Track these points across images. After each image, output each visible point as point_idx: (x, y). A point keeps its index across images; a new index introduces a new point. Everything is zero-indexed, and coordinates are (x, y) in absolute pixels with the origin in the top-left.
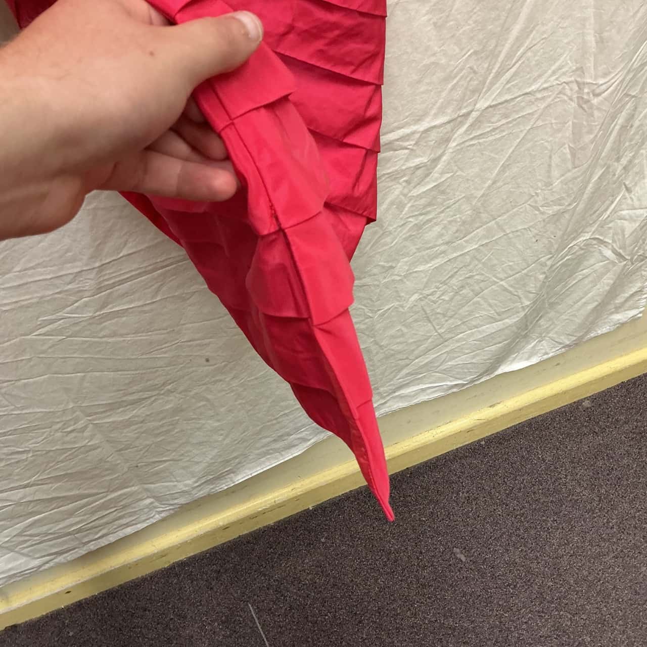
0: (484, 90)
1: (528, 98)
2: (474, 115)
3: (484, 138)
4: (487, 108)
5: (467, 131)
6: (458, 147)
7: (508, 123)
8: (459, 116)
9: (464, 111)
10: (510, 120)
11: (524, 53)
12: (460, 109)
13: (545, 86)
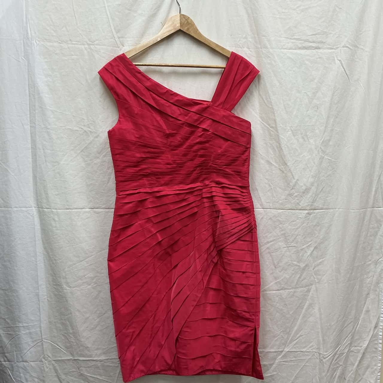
0: (287, 345)
1: (302, 353)
2: (284, 353)
3: (287, 363)
4: (288, 352)
5: (281, 358)
6: (279, 363)
7: (296, 360)
8: (278, 351)
9: (280, 350)
10: (296, 359)
11: (299, 337)
12: (279, 348)
13: (308, 351)
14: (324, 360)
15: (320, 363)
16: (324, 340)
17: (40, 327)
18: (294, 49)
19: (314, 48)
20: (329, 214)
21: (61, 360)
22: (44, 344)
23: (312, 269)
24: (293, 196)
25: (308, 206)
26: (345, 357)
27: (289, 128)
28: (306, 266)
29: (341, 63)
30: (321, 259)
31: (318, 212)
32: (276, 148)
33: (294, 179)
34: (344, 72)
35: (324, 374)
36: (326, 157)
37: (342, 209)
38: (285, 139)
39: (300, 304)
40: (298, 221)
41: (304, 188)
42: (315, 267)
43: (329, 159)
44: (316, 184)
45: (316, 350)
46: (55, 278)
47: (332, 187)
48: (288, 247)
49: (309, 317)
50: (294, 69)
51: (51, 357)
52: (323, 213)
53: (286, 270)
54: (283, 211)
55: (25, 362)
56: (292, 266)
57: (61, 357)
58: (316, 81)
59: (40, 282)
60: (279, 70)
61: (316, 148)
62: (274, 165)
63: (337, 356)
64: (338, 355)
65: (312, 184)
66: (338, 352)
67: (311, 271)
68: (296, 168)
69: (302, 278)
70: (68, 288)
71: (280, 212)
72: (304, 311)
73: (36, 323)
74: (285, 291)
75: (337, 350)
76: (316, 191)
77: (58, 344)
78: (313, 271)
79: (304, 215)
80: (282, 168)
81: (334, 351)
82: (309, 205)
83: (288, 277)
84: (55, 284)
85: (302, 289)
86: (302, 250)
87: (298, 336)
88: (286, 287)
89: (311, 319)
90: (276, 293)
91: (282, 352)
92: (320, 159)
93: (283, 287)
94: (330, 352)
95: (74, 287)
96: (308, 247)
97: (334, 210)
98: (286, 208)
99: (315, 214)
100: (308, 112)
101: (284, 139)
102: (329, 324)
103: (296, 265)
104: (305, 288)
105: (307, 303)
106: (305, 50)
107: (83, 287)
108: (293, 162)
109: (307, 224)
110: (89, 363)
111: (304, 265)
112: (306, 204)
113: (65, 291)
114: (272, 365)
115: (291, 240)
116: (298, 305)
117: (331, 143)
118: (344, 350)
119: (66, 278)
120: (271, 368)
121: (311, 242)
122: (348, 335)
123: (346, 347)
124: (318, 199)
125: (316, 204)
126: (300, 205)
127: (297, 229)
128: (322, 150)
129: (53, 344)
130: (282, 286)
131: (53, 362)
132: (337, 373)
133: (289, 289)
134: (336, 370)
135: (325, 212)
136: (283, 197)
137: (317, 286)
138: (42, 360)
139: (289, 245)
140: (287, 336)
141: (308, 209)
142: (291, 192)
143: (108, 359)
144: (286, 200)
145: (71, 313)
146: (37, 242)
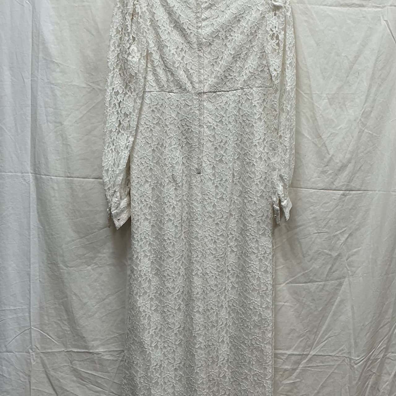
14: (355, 366)
15: (351, 370)
16: (355, 342)
17: (30, 312)
18: (334, 6)
19: (357, 6)
20: (368, 196)
21: (52, 352)
22: (32, 332)
23: (345, 260)
24: (327, 174)
25: (343, 185)
26: (379, 364)
27: (325, 95)
28: (339, 255)
29: (388, 25)
30: (356, 248)
31: (355, 194)
32: (309, 118)
33: (329, 154)
34: (390, 34)
35: (354, 383)
36: (366, 130)
37: (382, 191)
38: (321, 108)
39: (331, 299)
40: (331, 202)
41: (340, 165)
42: (349, 257)
43: (370, 133)
44: (353, 161)
45: (347, 355)
46: (50, 255)
47: (371, 165)
48: (319, 233)
49: (340, 316)
50: (334, 29)
51: (39, 349)
52: (361, 195)
53: (316, 259)
54: (315, 191)
55: (9, 352)
56: (323, 255)
57: (51, 348)
58: (358, 43)
59: (32, 260)
60: (317, 29)
61: (355, 120)
62: (306, 137)
63: (370, 362)
64: (371, 360)
65: (349, 162)
66: (372, 357)
67: (344, 261)
68: (332, 141)
69: (334, 269)
70: (65, 268)
71: (312, 192)
72: (334, 307)
73: (25, 307)
74: (314, 284)
75: (370, 354)
76: (354, 169)
77: (49, 333)
78: (346, 261)
79: (339, 196)
80: (316, 141)
81: (367, 356)
82: (345, 184)
83: (318, 267)
84: (50, 262)
85: (333, 282)
86: (334, 236)
87: (326, 337)
88: (315, 279)
89: (343, 318)
90: (303, 286)
91: (307, 355)
92: (359, 133)
93: (311, 280)
94: (362, 357)
95: (72, 267)
96: (342, 234)
97: (374, 192)
98: (318, 187)
99: (351, 196)
100: (348, 78)
101: (319, 108)
102: (362, 324)
103: (327, 254)
104: (336, 281)
105: (338, 299)
106: (348, 8)
107: (82, 267)
108: (329, 134)
109: (342, 207)
110: (85, 356)
111: (336, 254)
112: (341, 184)
113: (61, 271)
114: (295, 371)
115: (323, 224)
116: (328, 301)
117: (372, 115)
118: (378, 355)
119: (63, 256)
120: (293, 374)
121: (345, 229)
122: (384, 338)
123: (380, 352)
124: (355, 179)
125: (352, 184)
126: (334, 184)
127: (330, 212)
128: (362, 123)
129: (42, 333)
130: (311, 278)
131: (42, 355)
132: (369, 382)
133: (319, 282)
134: (368, 379)
135: (363, 194)
136: (316, 175)
137: (351, 279)
138: (29, 351)
139: (320, 230)
140: (313, 337)
141: (343, 189)
142: (325, 169)
143: (106, 351)
144: (319, 177)
145: (67, 297)
146: (31, 213)
